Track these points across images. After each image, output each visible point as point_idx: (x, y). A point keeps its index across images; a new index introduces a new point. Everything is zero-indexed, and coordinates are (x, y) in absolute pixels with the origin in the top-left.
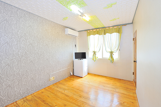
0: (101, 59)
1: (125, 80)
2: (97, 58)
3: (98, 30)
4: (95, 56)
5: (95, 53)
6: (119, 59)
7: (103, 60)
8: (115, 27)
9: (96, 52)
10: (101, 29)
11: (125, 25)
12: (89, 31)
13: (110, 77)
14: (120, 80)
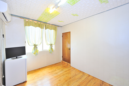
0: (41, 52)
1: (58, 63)
2: (38, 51)
3: (39, 23)
4: (37, 50)
5: (35, 46)
6: (55, 49)
7: (44, 52)
8: (53, 26)
9: (37, 45)
10: (42, 23)
11: (59, 26)
12: (27, 20)
13: (49, 66)
14: (56, 64)
